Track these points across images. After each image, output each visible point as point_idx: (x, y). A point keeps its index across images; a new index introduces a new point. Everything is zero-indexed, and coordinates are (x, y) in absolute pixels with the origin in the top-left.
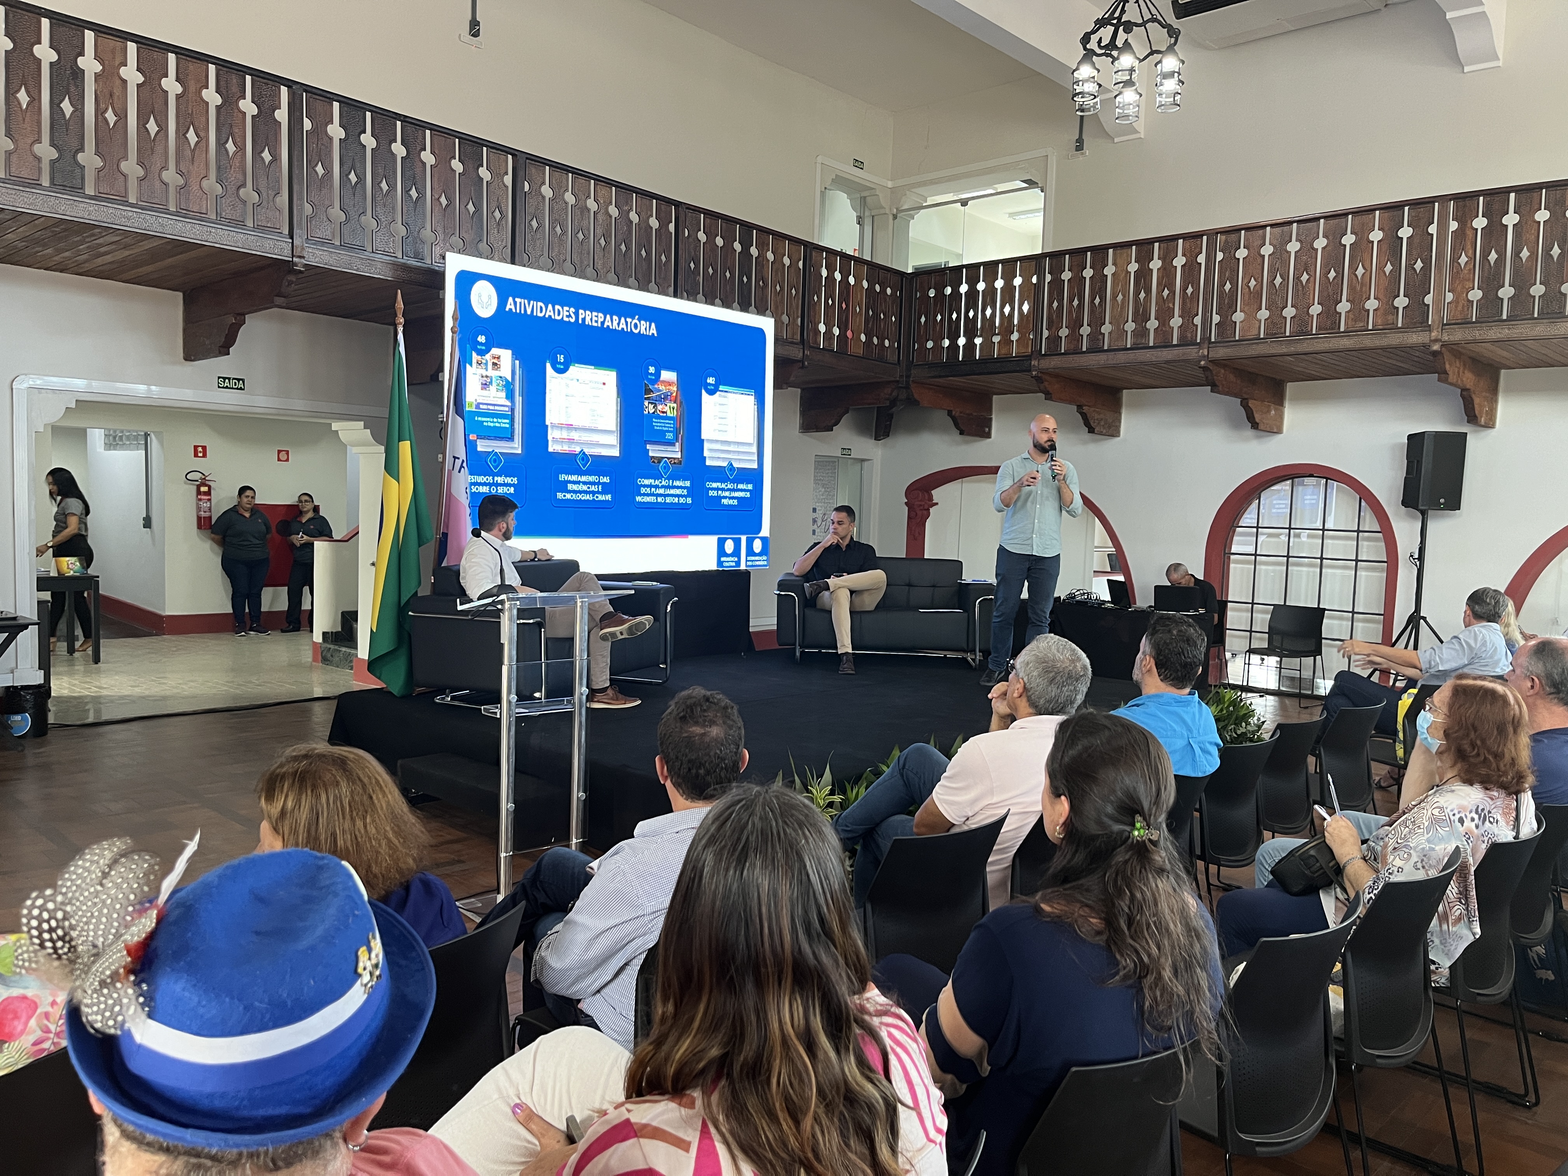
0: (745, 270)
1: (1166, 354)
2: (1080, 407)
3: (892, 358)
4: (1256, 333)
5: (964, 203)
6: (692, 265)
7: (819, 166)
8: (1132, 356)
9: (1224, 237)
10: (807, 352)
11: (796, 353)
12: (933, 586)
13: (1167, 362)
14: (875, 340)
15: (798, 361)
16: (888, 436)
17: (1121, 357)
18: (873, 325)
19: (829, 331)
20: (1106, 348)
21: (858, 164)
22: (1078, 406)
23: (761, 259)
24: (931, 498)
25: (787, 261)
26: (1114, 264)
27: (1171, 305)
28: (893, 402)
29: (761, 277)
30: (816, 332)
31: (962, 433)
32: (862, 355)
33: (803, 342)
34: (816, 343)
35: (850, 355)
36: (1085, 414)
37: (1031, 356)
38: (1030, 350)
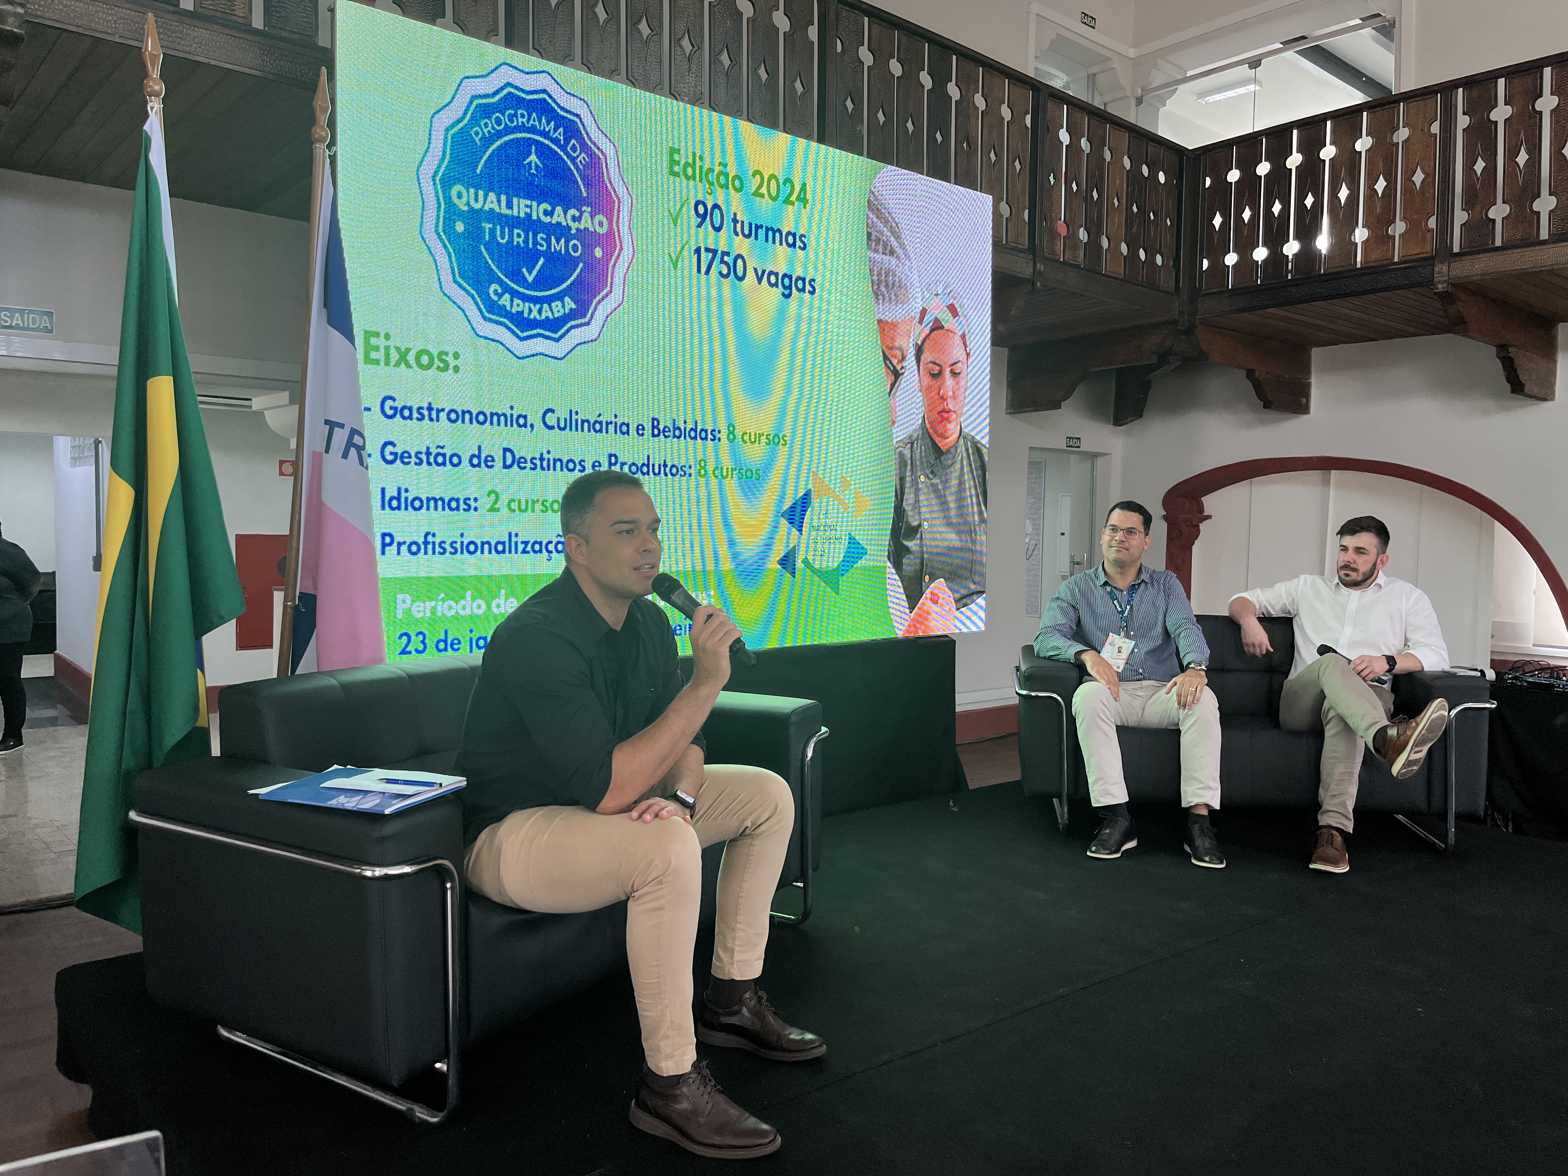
0: (939, 122)
2: (1502, 348)
3: (1166, 282)
5: (1255, 63)
6: (849, 104)
7: (1033, 19)
10: (1040, 267)
11: (1023, 267)
14: (1142, 254)
15: (1026, 281)
16: (1141, 416)
18: (1139, 228)
19: (1072, 236)
21: (1088, 20)
22: (1497, 346)
23: (965, 103)
24: (1201, 509)
25: (1006, 113)
28: (1163, 359)
29: (965, 136)
30: (1053, 235)
31: (1267, 405)
32: (1122, 277)
33: (1033, 249)
34: (1053, 252)
35: (1105, 275)
36: (1511, 360)
37: (1432, 258)
38: (1428, 248)
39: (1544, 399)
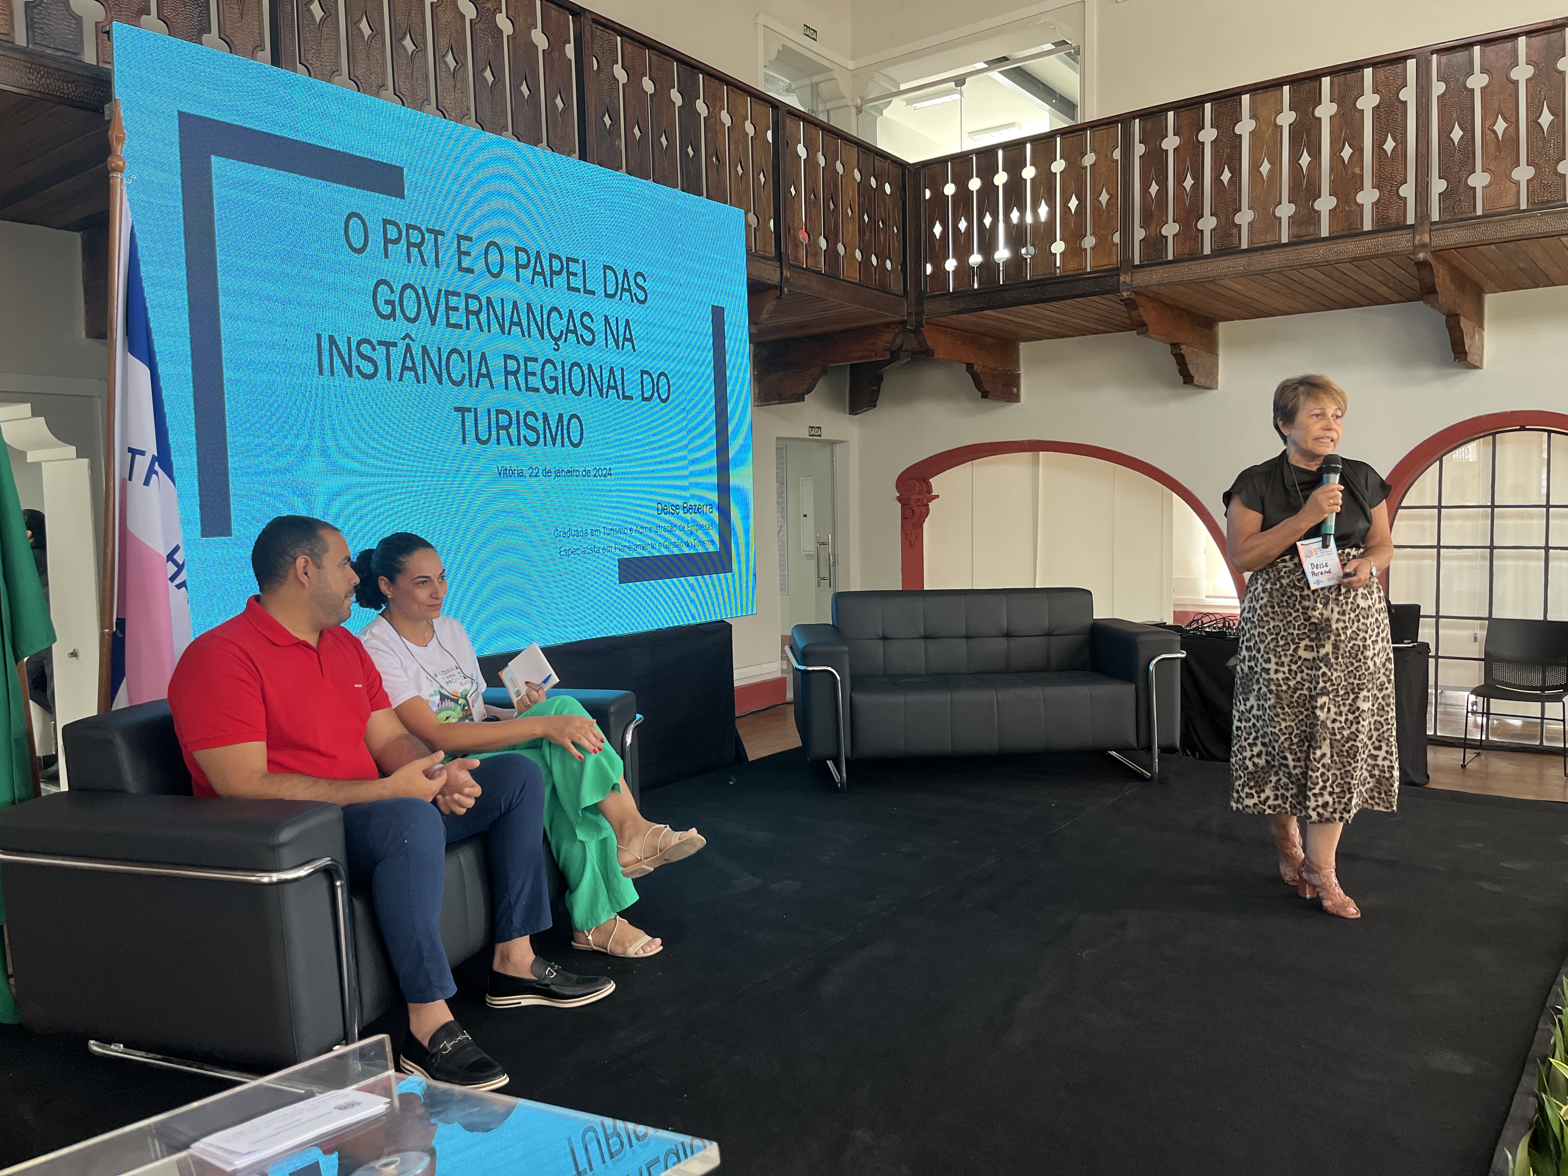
0: (690, 138)
1: (1352, 248)
2: (1175, 346)
3: (896, 285)
4: (1513, 202)
5: (960, 81)
6: (607, 119)
7: (761, 30)
8: (1291, 255)
9: (1444, 59)
10: (787, 273)
11: (771, 274)
12: (1049, 634)
13: (1353, 260)
14: (874, 259)
15: (773, 287)
16: (875, 406)
17: (1274, 259)
18: (870, 236)
19: (813, 243)
20: (1244, 246)
21: (810, 32)
22: (1172, 345)
23: (712, 120)
24: (929, 489)
25: (749, 129)
26: (1253, 116)
27: (1357, 171)
28: (895, 356)
29: (714, 150)
30: (797, 244)
31: (985, 395)
32: (857, 281)
33: (779, 256)
34: (796, 258)
35: (843, 280)
36: (1183, 356)
37: (1117, 269)
38: (1115, 260)
39: (1210, 388)
